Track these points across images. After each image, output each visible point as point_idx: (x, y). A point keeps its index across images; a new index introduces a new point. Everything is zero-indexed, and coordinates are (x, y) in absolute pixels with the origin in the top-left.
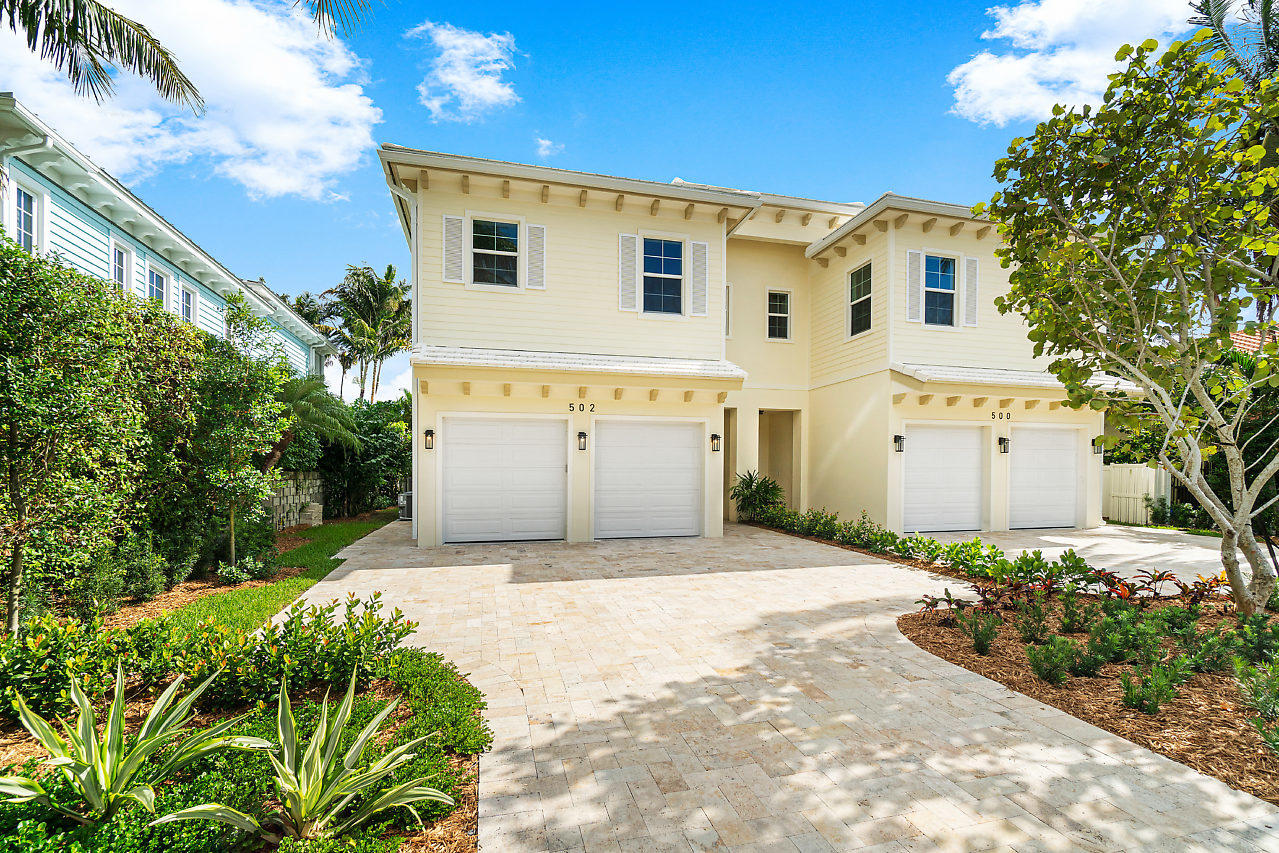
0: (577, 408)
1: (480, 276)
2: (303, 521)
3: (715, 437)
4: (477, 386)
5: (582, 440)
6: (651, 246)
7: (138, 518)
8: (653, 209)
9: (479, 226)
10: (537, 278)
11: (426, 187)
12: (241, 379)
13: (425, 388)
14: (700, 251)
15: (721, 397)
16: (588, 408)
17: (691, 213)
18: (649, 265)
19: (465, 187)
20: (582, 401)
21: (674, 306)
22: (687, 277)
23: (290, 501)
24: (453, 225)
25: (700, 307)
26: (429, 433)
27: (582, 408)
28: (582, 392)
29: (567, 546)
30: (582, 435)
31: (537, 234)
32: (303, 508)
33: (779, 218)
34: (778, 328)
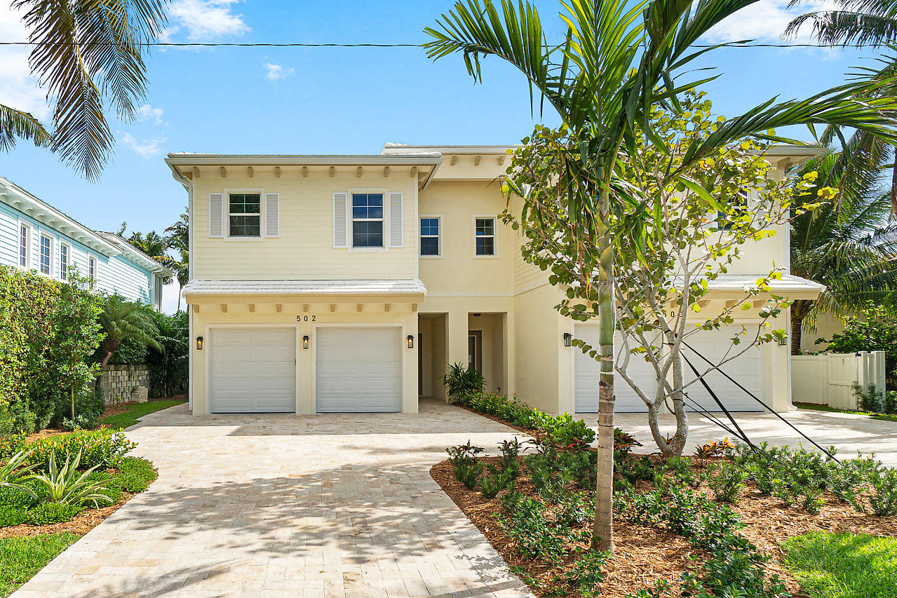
0: (302, 318)
1: (234, 232)
2: (133, 399)
3: (410, 337)
4: (231, 307)
5: (306, 341)
6: (358, 199)
7: (23, 392)
8: (359, 173)
9: (234, 198)
10: (273, 230)
11: (198, 176)
12: (76, 313)
13: (197, 309)
14: (396, 199)
15: (414, 308)
16: (310, 319)
17: (388, 173)
18: (357, 212)
19: (223, 173)
20: (305, 314)
21: (377, 242)
22: (387, 219)
23: (124, 385)
24: (216, 199)
25: (396, 241)
26: (200, 339)
27: (306, 319)
28: (306, 308)
29: (295, 417)
30: (306, 338)
31: (273, 199)
32: (134, 390)
33: (477, 162)
34: (485, 247)
